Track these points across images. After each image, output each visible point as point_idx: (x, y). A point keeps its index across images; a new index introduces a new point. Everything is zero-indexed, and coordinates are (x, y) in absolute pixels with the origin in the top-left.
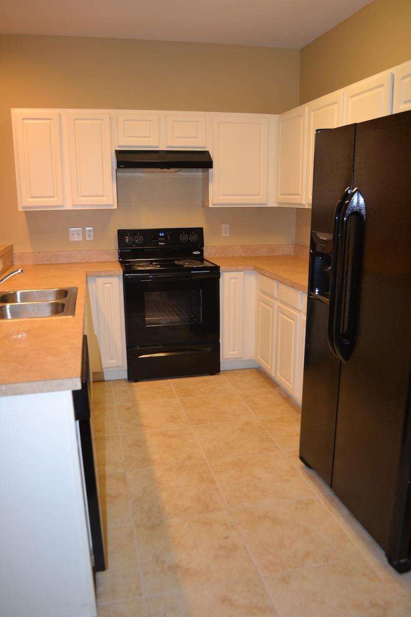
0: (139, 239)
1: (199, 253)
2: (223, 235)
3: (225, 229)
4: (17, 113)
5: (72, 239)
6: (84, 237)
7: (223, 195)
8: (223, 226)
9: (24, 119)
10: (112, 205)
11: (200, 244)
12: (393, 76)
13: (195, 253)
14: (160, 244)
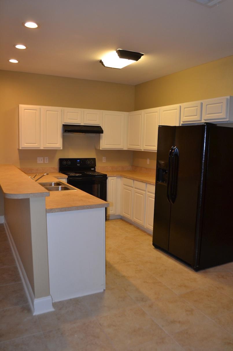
0: (69, 163)
1: (94, 169)
2: (103, 162)
3: (104, 159)
4: (22, 106)
5: (38, 163)
6: (44, 161)
7: (106, 145)
8: (103, 158)
9: (25, 109)
10: (60, 148)
11: (94, 166)
12: (180, 107)
13: (92, 169)
14: (78, 165)
